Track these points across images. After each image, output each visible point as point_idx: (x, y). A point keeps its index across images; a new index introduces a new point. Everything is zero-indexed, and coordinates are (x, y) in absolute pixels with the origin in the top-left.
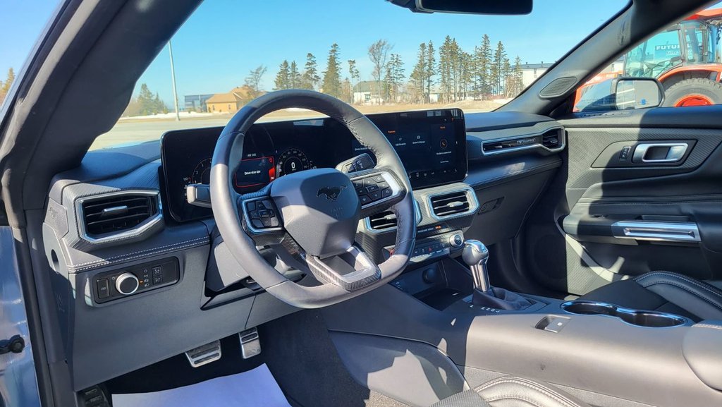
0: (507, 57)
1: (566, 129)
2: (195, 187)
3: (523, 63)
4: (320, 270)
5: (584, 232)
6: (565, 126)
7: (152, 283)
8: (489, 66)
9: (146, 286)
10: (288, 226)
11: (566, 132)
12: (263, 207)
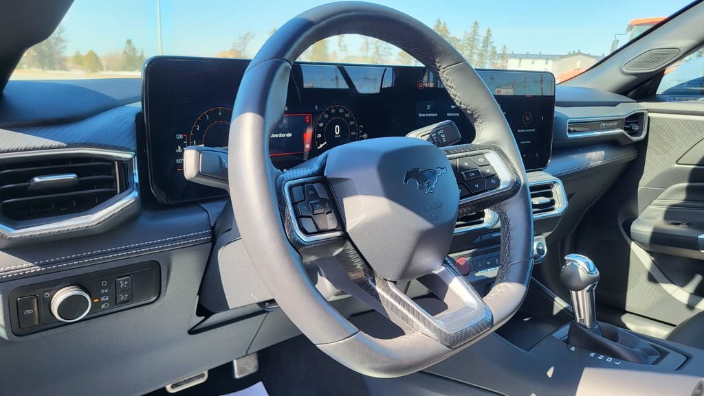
0: (494, 44)
1: (650, 115)
2: (200, 151)
3: (509, 52)
4: (400, 307)
5: (658, 242)
6: (649, 111)
7: (115, 301)
8: (476, 51)
9: (103, 306)
10: (352, 230)
11: (649, 118)
12: (315, 196)
